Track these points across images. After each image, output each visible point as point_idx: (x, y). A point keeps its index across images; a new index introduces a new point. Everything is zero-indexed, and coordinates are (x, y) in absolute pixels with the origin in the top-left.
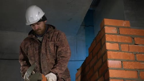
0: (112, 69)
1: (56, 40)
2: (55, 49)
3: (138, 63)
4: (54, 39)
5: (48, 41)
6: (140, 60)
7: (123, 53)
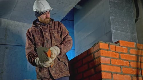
0: (104, 64)
1: (58, 28)
2: (58, 35)
3: (121, 60)
4: (57, 27)
5: (52, 30)
6: (123, 59)
7: (111, 52)
